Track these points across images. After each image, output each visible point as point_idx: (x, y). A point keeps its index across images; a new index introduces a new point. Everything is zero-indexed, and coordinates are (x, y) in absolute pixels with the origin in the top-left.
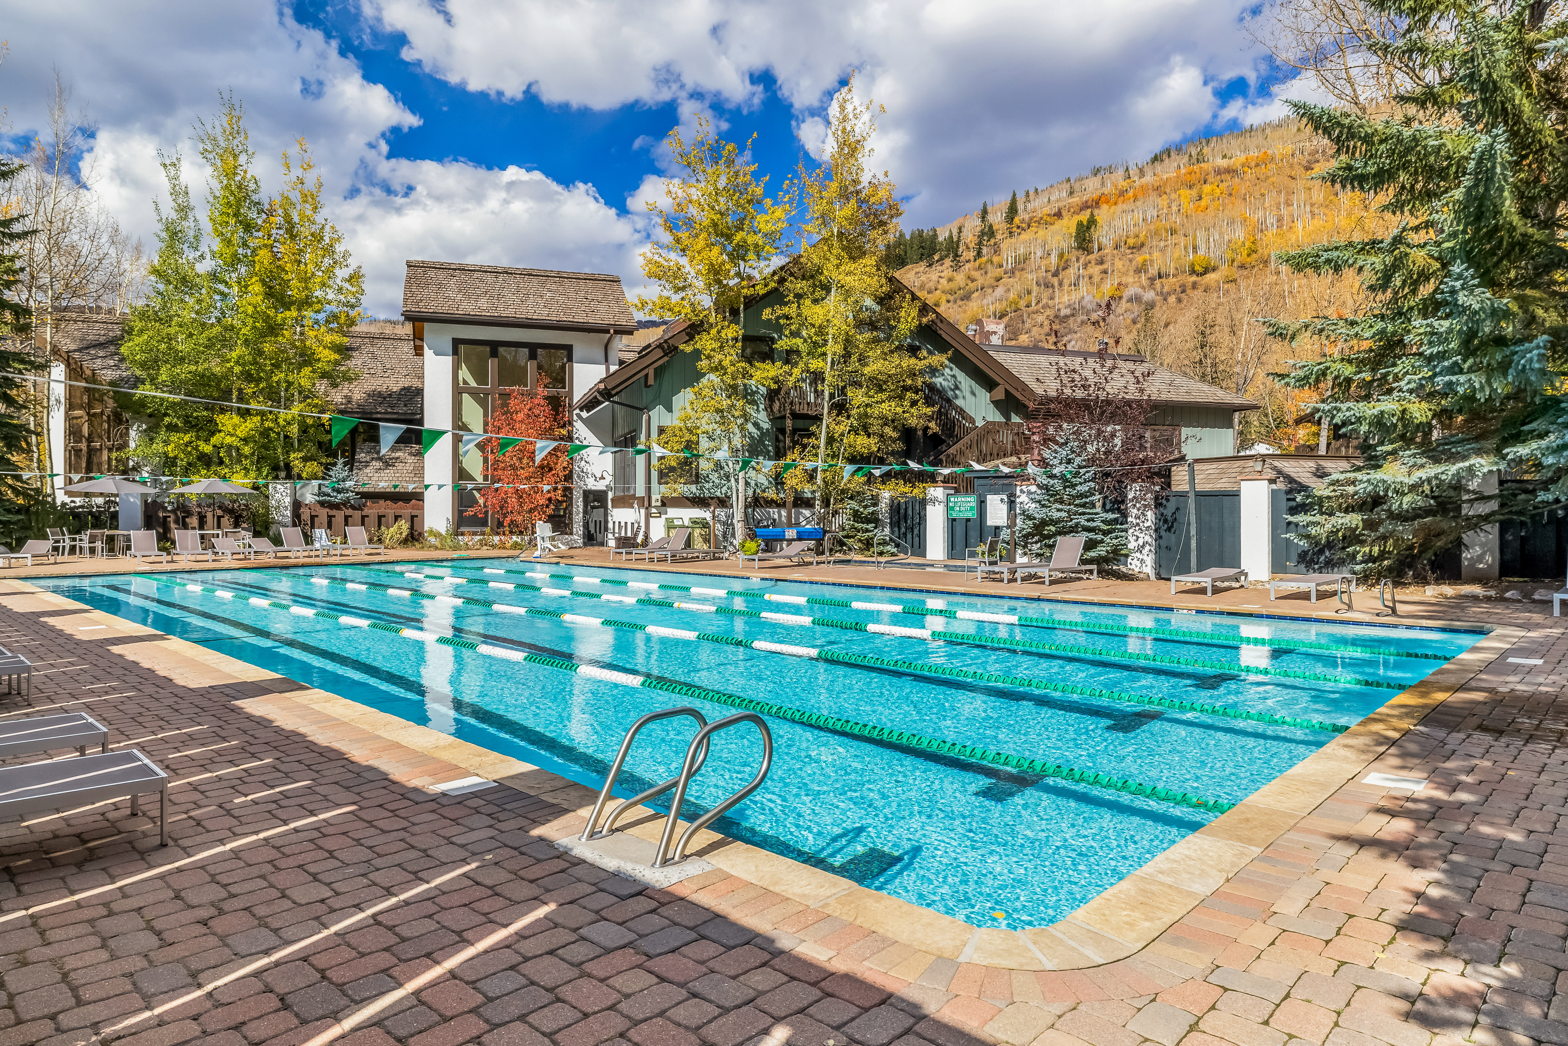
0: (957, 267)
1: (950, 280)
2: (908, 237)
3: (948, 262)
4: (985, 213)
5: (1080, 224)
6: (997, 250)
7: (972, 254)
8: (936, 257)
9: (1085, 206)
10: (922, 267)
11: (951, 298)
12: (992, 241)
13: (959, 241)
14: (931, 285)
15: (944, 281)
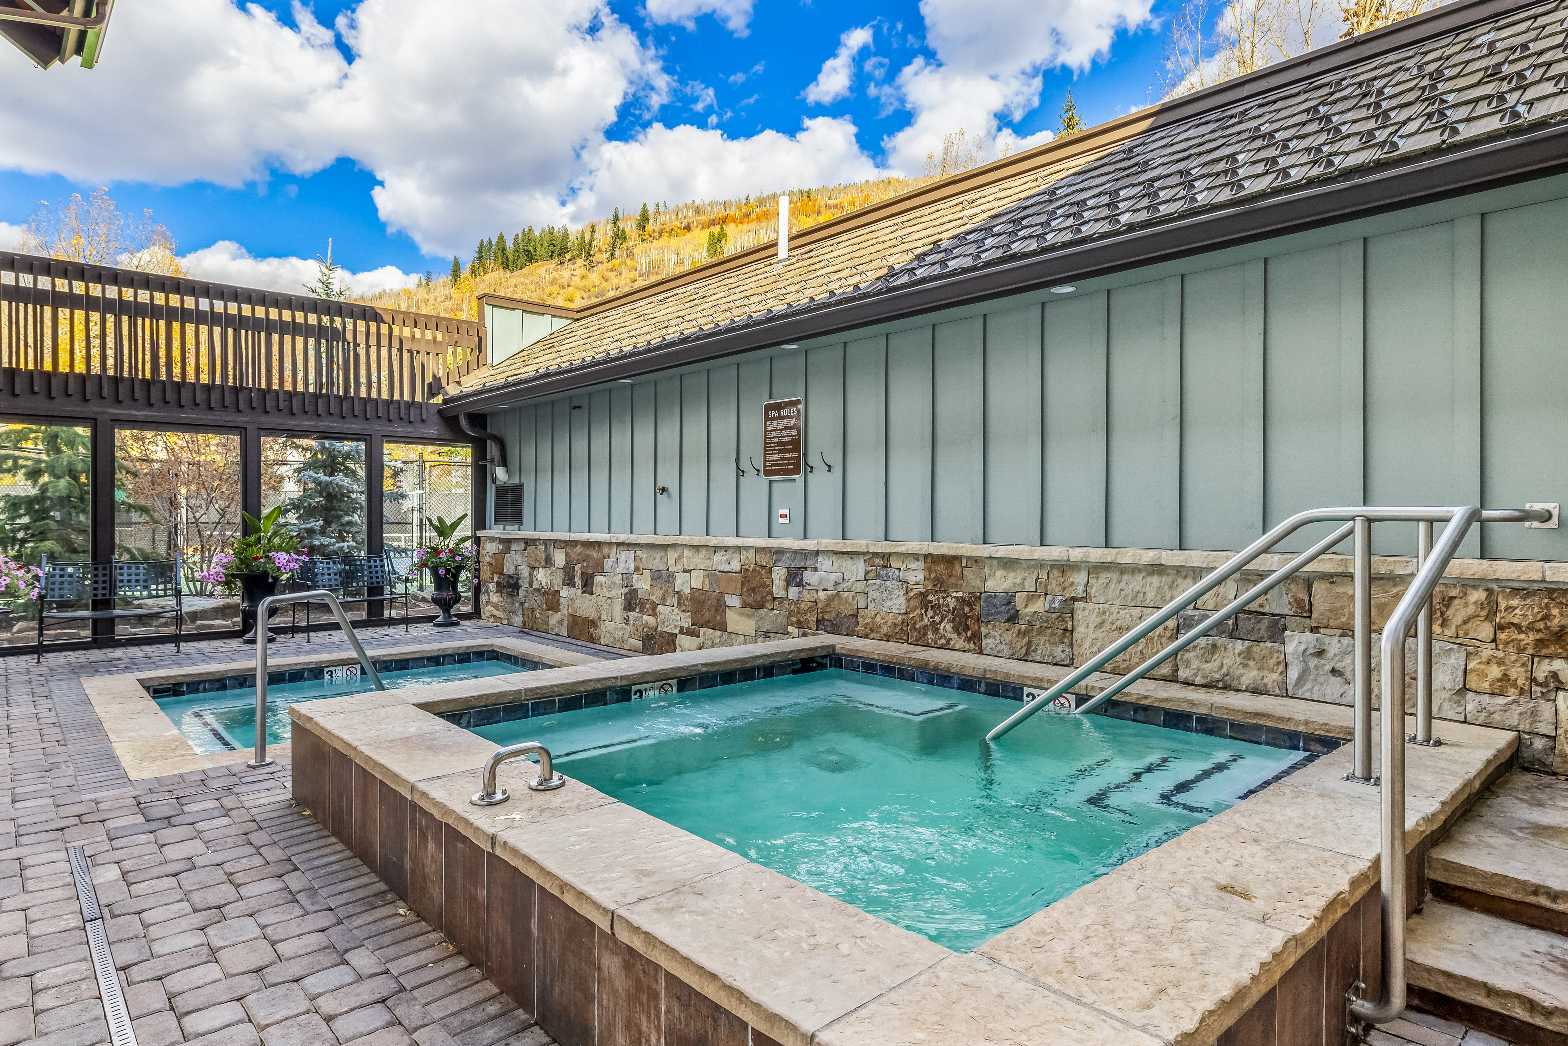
0: (591, 267)
1: (583, 277)
2: (537, 233)
3: (580, 262)
4: (616, 219)
5: (712, 235)
6: (630, 254)
7: (605, 256)
8: (568, 256)
9: (713, 223)
10: (553, 264)
11: (585, 295)
12: (625, 245)
13: (591, 241)
14: (564, 281)
15: (576, 280)
